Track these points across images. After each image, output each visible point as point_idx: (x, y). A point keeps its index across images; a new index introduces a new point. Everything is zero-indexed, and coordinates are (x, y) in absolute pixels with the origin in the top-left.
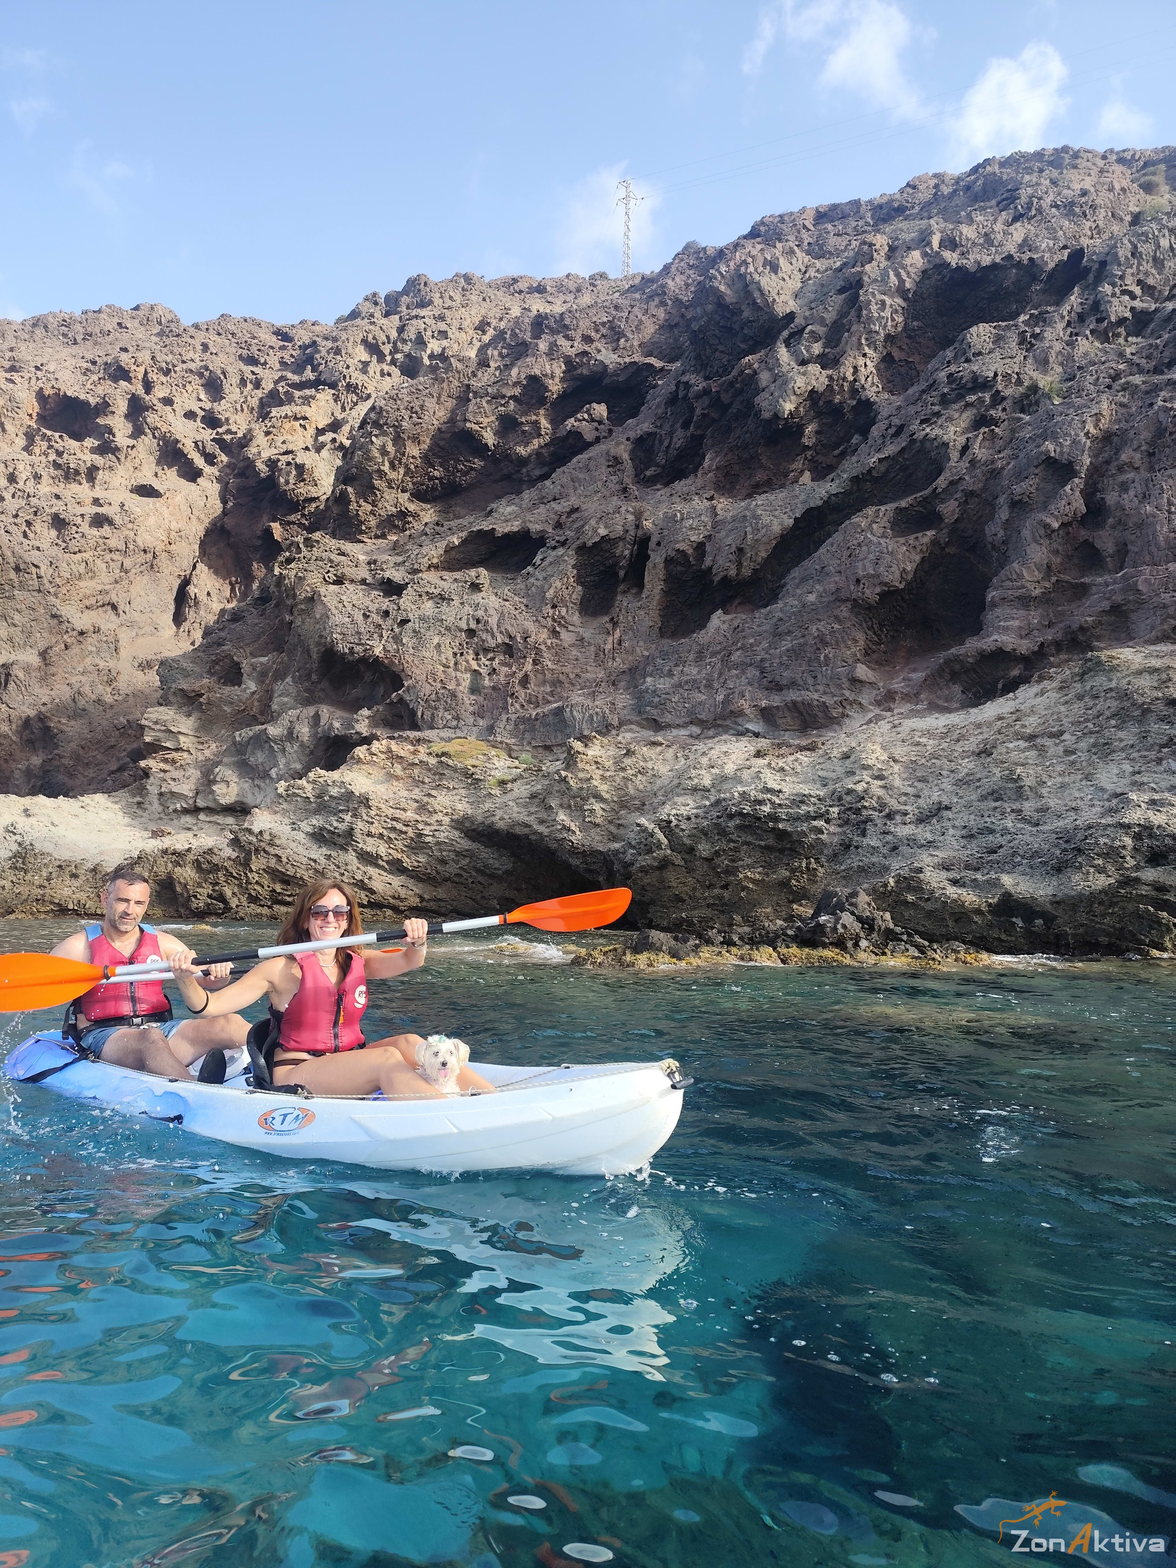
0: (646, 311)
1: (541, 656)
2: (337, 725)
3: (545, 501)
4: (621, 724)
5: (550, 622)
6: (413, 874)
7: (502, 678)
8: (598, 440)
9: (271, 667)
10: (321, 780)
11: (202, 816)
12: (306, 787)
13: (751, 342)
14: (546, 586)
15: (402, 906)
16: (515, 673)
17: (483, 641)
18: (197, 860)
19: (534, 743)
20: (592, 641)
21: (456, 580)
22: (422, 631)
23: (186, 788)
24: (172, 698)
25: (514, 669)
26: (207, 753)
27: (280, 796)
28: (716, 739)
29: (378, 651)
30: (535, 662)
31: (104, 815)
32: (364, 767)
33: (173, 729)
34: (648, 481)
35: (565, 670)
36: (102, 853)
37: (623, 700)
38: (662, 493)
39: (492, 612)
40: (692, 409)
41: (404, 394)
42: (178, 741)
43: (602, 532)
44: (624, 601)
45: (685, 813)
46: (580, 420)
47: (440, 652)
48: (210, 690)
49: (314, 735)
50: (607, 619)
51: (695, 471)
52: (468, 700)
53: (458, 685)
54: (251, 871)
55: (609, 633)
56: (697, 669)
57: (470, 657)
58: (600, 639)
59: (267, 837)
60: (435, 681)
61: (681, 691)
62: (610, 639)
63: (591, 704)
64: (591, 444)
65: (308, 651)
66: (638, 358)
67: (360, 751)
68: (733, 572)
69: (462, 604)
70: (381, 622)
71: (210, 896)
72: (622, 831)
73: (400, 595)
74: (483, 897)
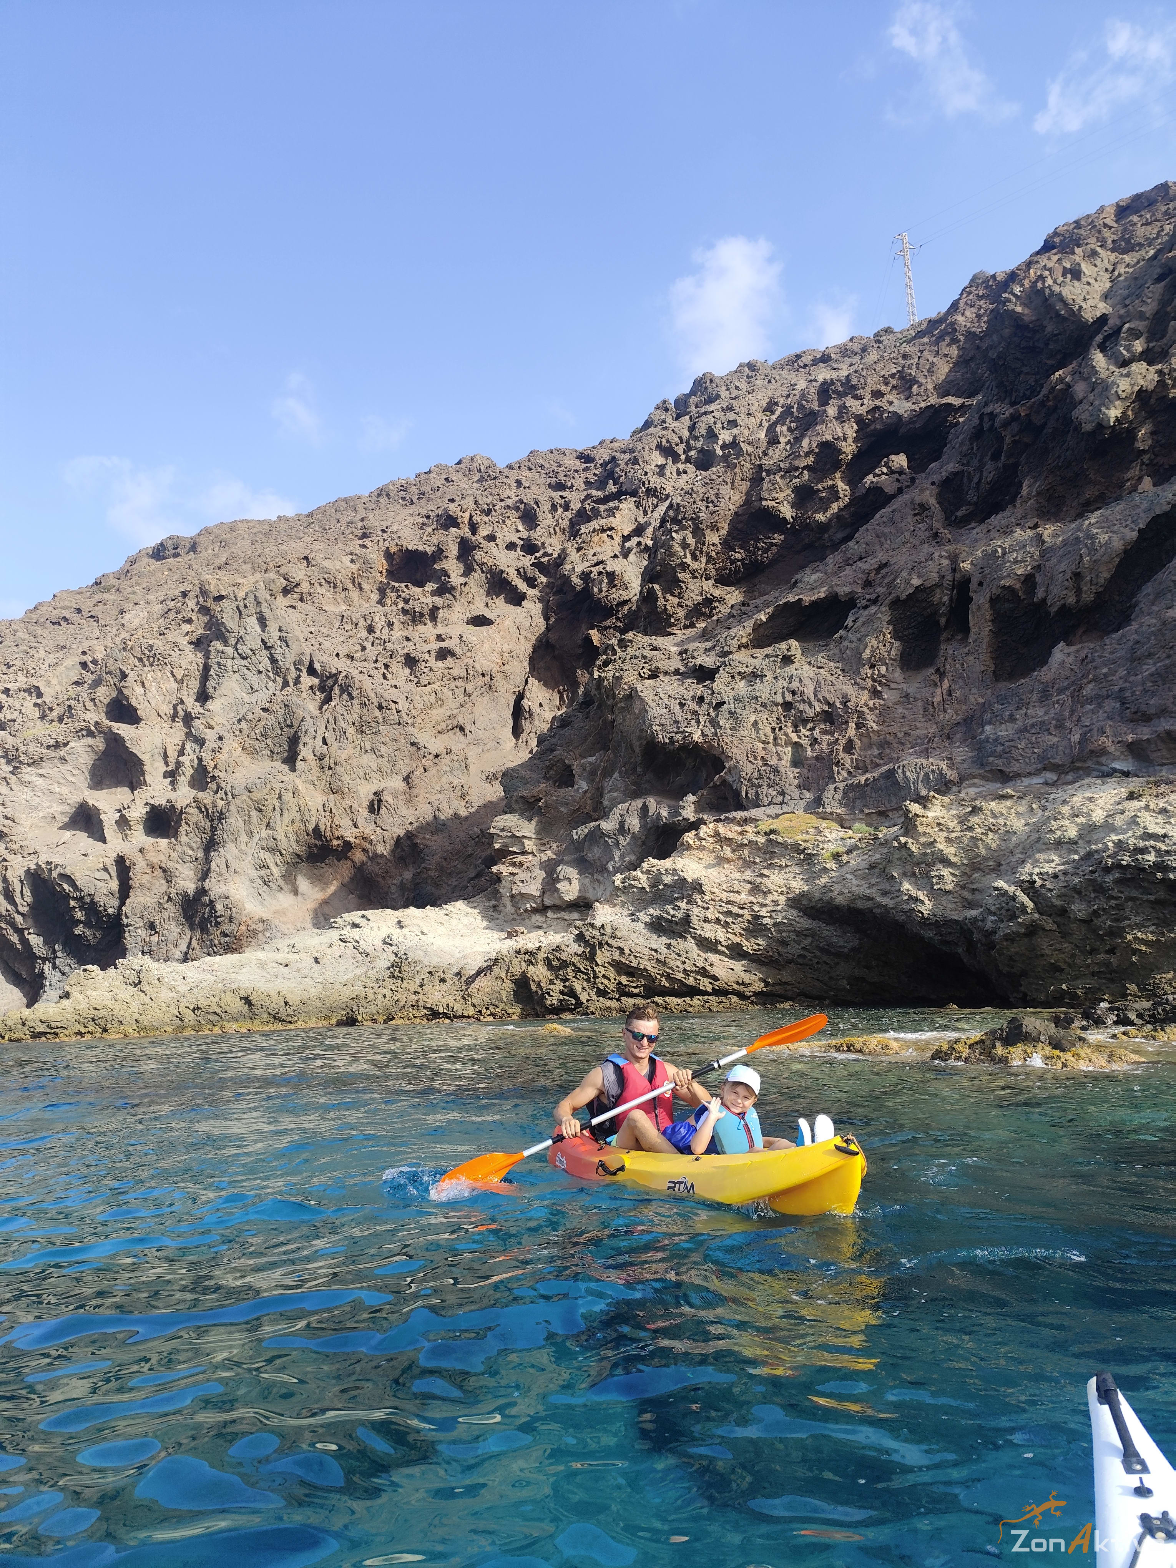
0: (938, 353)
1: (865, 719)
2: (664, 813)
3: (851, 562)
4: (962, 779)
5: (870, 682)
6: (755, 957)
7: (825, 747)
8: (900, 491)
9: (599, 765)
10: (654, 869)
11: (550, 914)
12: (641, 879)
13: (1059, 357)
14: (862, 647)
15: (747, 991)
16: (837, 740)
17: (801, 712)
18: (547, 958)
19: (866, 811)
20: (918, 696)
21: (767, 656)
22: (738, 711)
23: (534, 888)
24: (515, 806)
25: (836, 735)
26: (549, 853)
27: (618, 888)
28: (1077, 784)
29: (697, 737)
30: (858, 726)
31: (465, 920)
32: (694, 852)
33: (519, 834)
34: (960, 522)
35: (891, 729)
36: (465, 957)
37: (962, 752)
38: (977, 531)
39: (807, 681)
40: (1001, 439)
41: (699, 488)
42: (523, 844)
43: (916, 582)
44: (947, 649)
45: (1050, 871)
46: (878, 475)
47: (757, 730)
48: (547, 794)
49: (643, 826)
50: (932, 670)
51: (1013, 501)
52: (791, 775)
53: (780, 759)
54: (597, 965)
55: (936, 685)
56: (1043, 710)
57: (789, 730)
58: (926, 693)
59: (608, 930)
60: (756, 758)
61: (1027, 735)
62: (938, 691)
63: (924, 762)
64: (894, 496)
65: (631, 746)
66: (934, 400)
67: (689, 837)
68: (1071, 600)
69: (776, 678)
70: (697, 708)
71: (561, 993)
72: (978, 896)
73: (713, 680)
74: (831, 978)
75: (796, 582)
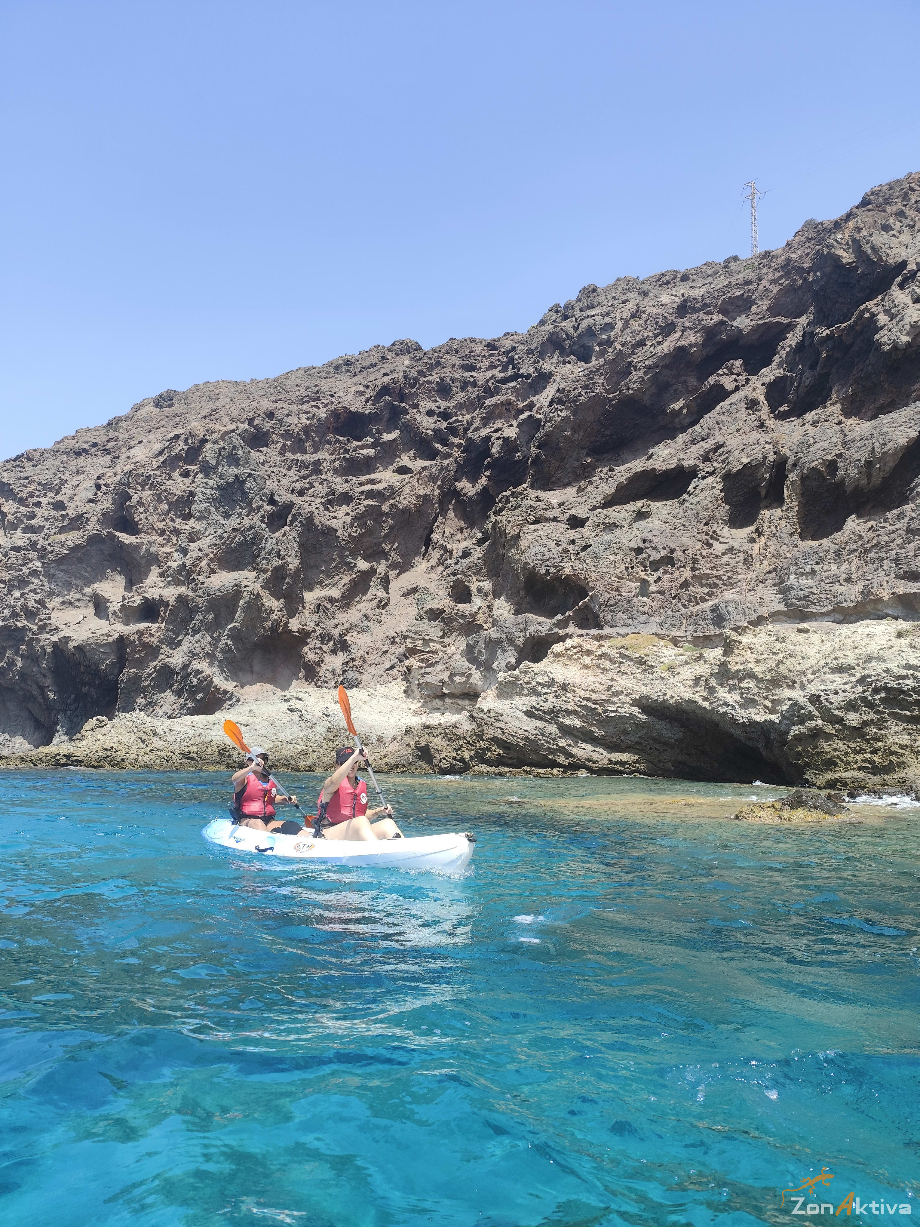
1: (698, 564)
2: (540, 629)
3: (695, 442)
4: (770, 615)
5: (704, 536)
6: (603, 741)
7: (667, 584)
8: (737, 388)
9: (491, 589)
10: (530, 670)
11: (447, 700)
12: (519, 677)
13: (867, 292)
14: (700, 509)
15: (595, 766)
16: (676, 579)
17: (649, 556)
18: (445, 732)
19: (696, 635)
20: (741, 549)
21: (626, 511)
22: (601, 552)
23: (436, 679)
24: (424, 615)
25: (675, 576)
26: (449, 653)
27: (501, 683)
28: (858, 624)
29: (568, 571)
30: (693, 569)
32: (560, 659)
33: (426, 637)
34: (782, 415)
35: (718, 573)
36: (382, 728)
37: (771, 595)
38: (796, 423)
39: (655, 533)
40: (818, 353)
42: (429, 646)
43: (745, 460)
44: (767, 514)
45: (833, 688)
46: (721, 375)
47: (615, 568)
48: (450, 607)
49: (524, 637)
50: (752, 529)
51: (824, 402)
52: (639, 604)
53: (632, 592)
54: (483, 739)
55: (755, 541)
56: (836, 565)
57: (639, 569)
58: (747, 547)
59: (493, 714)
60: (613, 590)
62: (756, 546)
63: (742, 600)
64: (732, 392)
65: (517, 575)
66: (768, 319)
67: (558, 647)
68: (864, 482)
69: (631, 529)
70: (569, 548)
71: (454, 759)
72: (776, 705)
73: (583, 527)
74: (659, 761)
75: (652, 455)
